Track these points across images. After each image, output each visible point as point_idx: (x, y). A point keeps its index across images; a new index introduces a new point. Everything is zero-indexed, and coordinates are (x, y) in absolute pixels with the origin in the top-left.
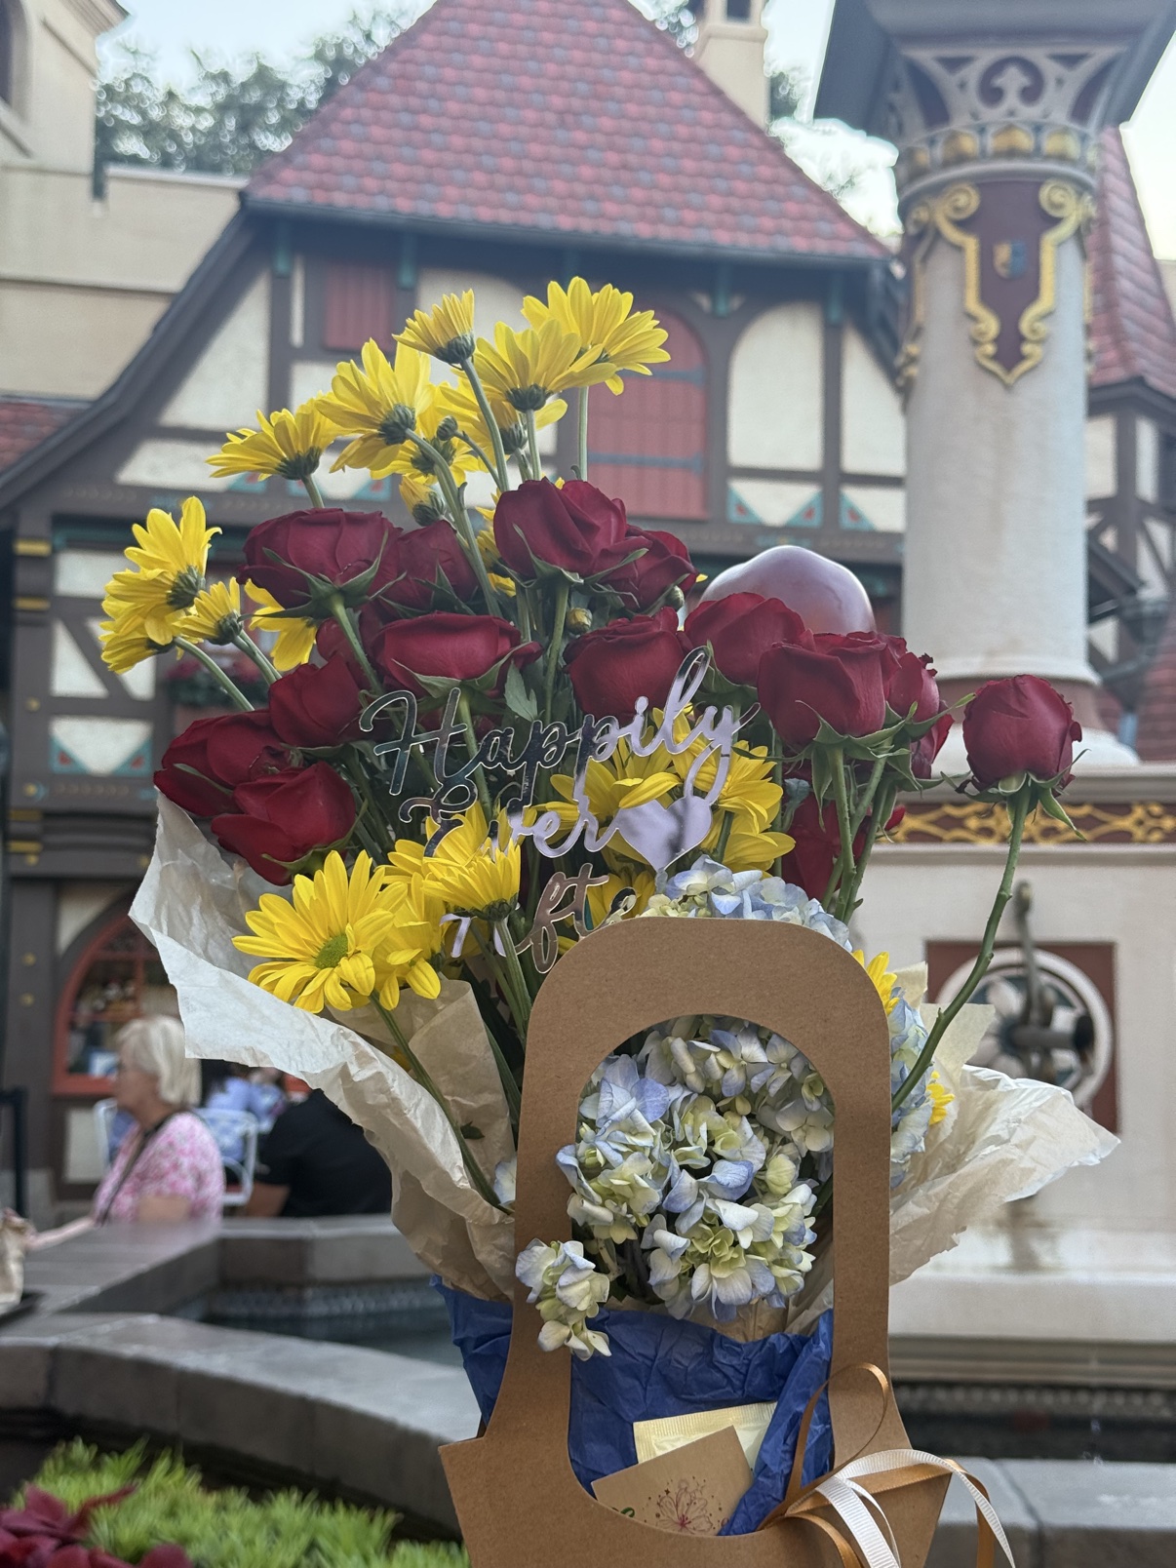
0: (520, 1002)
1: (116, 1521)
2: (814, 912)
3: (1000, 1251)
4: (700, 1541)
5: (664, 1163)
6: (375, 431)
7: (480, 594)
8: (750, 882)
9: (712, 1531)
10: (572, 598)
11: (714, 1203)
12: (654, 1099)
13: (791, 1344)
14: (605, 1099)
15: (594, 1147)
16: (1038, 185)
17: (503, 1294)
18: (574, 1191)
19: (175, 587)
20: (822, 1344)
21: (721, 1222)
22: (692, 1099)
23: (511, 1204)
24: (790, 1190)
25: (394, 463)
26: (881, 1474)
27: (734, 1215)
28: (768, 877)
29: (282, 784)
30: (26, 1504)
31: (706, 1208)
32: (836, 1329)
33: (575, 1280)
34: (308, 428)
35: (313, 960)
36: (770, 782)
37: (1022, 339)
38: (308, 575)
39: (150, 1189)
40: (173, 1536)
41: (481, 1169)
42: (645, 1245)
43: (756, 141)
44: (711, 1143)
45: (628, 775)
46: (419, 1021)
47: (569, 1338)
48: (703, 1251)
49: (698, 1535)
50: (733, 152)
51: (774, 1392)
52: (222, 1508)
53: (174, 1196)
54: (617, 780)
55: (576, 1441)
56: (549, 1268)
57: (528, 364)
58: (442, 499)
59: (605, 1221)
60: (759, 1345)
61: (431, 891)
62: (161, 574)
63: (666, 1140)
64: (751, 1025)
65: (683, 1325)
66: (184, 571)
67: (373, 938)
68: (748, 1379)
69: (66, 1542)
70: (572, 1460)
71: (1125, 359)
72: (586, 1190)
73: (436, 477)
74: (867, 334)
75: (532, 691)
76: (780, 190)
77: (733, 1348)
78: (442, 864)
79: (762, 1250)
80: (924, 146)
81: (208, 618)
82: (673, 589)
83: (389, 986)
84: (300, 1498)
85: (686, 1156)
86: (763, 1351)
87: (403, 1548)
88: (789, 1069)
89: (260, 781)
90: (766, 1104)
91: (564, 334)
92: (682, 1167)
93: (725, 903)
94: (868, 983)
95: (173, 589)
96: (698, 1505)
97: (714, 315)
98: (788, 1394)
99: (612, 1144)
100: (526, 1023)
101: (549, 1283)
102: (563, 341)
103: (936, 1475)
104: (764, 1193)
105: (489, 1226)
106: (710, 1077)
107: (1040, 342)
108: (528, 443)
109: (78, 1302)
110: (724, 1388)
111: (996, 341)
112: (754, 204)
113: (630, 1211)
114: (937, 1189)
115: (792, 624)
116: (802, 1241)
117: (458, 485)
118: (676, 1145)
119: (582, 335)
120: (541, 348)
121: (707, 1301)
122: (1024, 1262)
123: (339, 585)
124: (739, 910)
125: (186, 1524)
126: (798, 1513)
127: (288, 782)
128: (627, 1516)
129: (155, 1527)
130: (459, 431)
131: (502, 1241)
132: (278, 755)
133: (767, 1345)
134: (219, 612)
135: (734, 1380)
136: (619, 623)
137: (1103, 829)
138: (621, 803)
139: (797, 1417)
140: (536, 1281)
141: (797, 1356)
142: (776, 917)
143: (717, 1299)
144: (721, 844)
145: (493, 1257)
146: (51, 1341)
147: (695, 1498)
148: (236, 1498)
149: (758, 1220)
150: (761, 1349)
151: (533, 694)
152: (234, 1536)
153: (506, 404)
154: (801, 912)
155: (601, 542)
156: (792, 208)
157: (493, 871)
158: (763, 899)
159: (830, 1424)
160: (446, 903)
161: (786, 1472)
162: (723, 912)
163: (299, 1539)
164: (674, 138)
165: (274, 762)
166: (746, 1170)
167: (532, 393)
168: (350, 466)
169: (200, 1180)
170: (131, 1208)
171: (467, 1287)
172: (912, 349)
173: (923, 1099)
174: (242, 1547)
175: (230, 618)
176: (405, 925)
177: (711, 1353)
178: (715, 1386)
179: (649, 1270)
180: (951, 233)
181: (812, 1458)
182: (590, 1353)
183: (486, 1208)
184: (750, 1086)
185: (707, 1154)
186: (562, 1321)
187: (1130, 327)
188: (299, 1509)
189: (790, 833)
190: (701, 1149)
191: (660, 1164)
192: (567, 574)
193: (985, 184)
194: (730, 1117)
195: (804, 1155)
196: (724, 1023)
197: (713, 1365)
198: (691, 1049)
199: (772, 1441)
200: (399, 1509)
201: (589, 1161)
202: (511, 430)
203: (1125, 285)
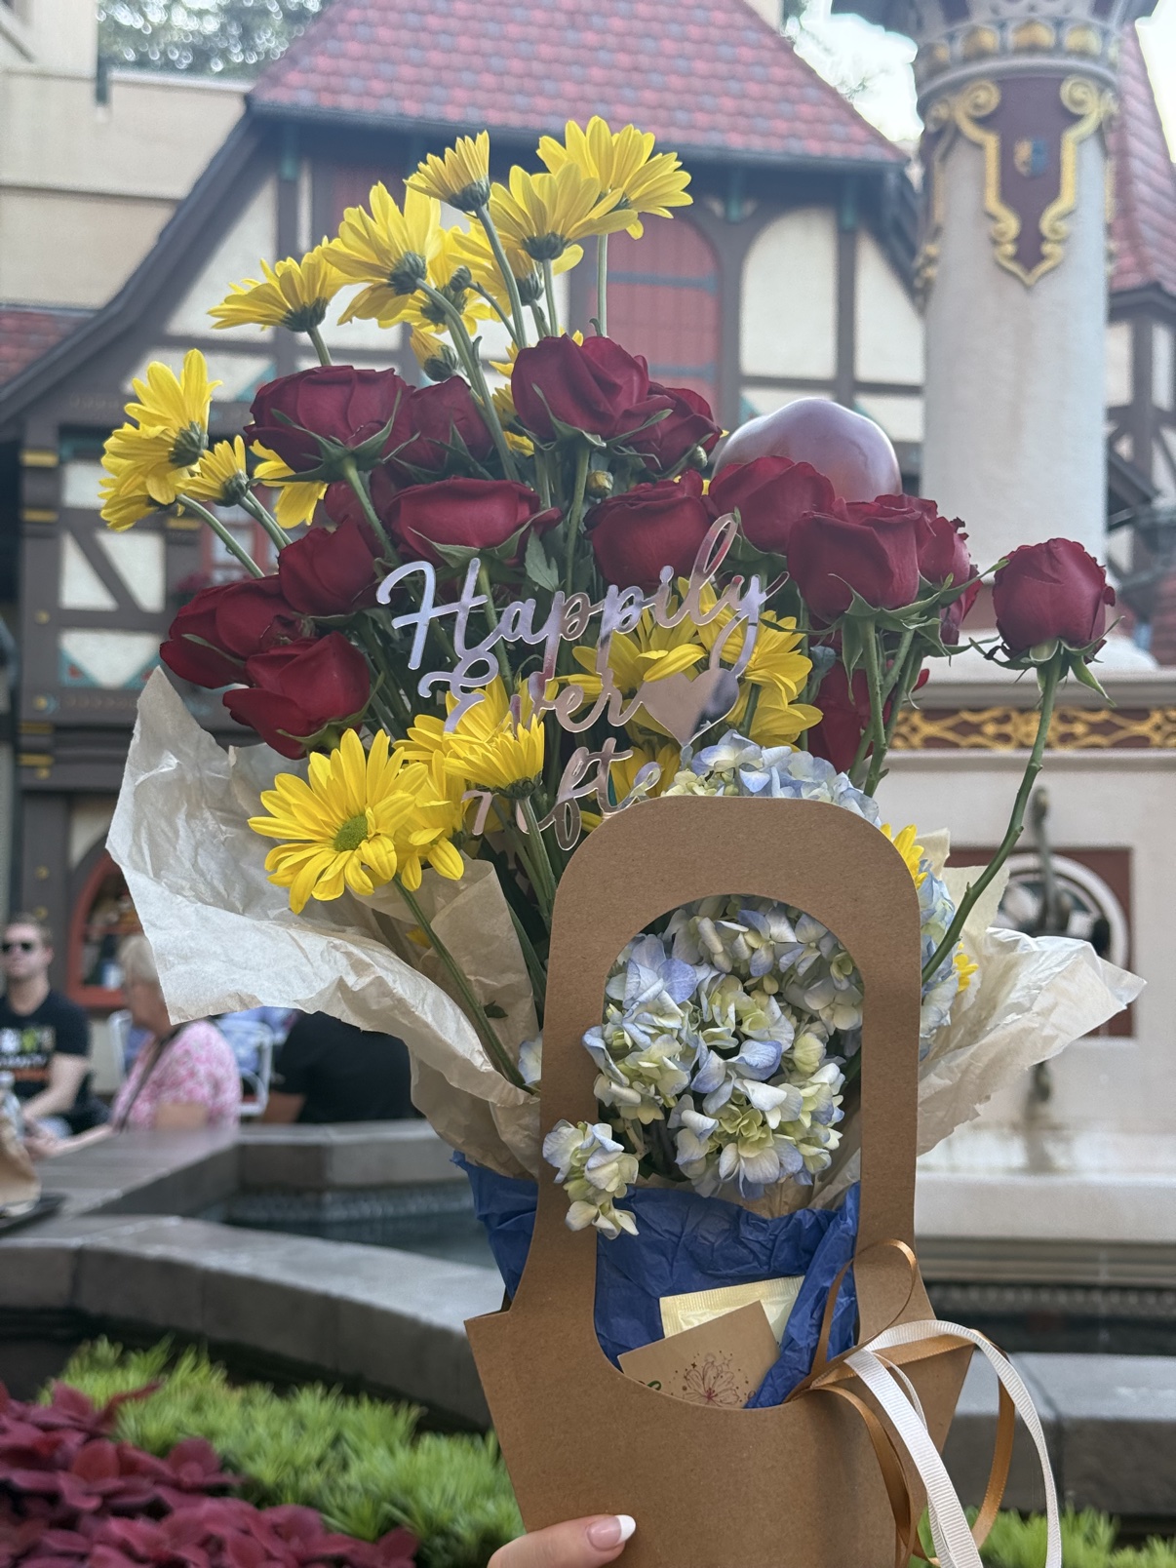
0: (544, 881)
1: (143, 1416)
2: (843, 788)
3: (1015, 1154)
4: (726, 1413)
5: (692, 1044)
6: (385, 280)
7: (496, 454)
8: (779, 759)
9: (738, 1403)
10: (592, 461)
11: (742, 1084)
12: (682, 980)
13: (817, 1219)
14: (632, 981)
15: (621, 1029)
16: (1060, 81)
17: (527, 1171)
18: (601, 1071)
19: (177, 444)
20: (849, 1221)
21: (748, 1102)
22: (721, 979)
23: (537, 1084)
24: (818, 1069)
25: (404, 311)
26: (906, 1345)
27: (762, 1095)
28: (797, 751)
29: (297, 656)
30: (53, 1401)
31: (735, 1088)
32: (862, 1204)
33: (604, 1162)
34: (314, 275)
35: (332, 842)
36: (799, 654)
37: (1042, 239)
38: (319, 437)
39: (167, 1096)
40: (200, 1430)
41: (505, 1047)
42: (672, 1124)
43: (768, 41)
44: (739, 1023)
45: (652, 647)
46: (440, 901)
47: (596, 1218)
48: (731, 1132)
49: (725, 1407)
50: (746, 53)
51: (800, 1266)
52: (247, 1402)
53: (191, 1103)
54: (641, 652)
55: (601, 1315)
56: (577, 1149)
57: (545, 212)
58: (455, 352)
59: (633, 1103)
60: (785, 1221)
61: (452, 770)
62: (163, 432)
63: (693, 1020)
64: (779, 904)
65: (709, 1204)
66: (187, 427)
67: (394, 820)
68: (774, 1254)
69: (92, 1436)
70: (598, 1334)
71: (1142, 265)
72: (614, 1072)
73: (447, 327)
74: (881, 239)
75: (553, 559)
76: (793, 91)
77: (759, 1224)
78: (464, 741)
79: (790, 1129)
80: (944, 41)
81: (212, 479)
82: (696, 450)
83: (411, 866)
84: (325, 1391)
85: (714, 1037)
86: (789, 1227)
87: (428, 1441)
88: (818, 948)
89: (273, 652)
90: (793, 982)
91: (583, 178)
92: (710, 1048)
93: (753, 780)
94: (899, 861)
95: (175, 447)
96: (725, 1378)
97: (726, 220)
98: (815, 1269)
99: (638, 1026)
100: (550, 904)
101: (577, 1164)
102: (582, 185)
103: (960, 1346)
104: (790, 1071)
105: (515, 1107)
106: (738, 958)
107: (1059, 242)
108: (544, 294)
109: (100, 1205)
110: (750, 1263)
111: (1017, 240)
112: (768, 107)
113: (657, 1092)
114: (959, 1060)
115: (822, 489)
116: (830, 1120)
117: (473, 339)
118: (703, 1026)
119: (601, 178)
120: (559, 193)
121: (734, 1178)
122: (1039, 1164)
123: (352, 448)
124: (767, 788)
125: (212, 1418)
126: (824, 1386)
127: (301, 653)
128: (654, 1389)
129: (181, 1422)
130: (473, 282)
131: (527, 1120)
132: (289, 624)
133: (793, 1221)
134: (225, 472)
135: (761, 1256)
136: (642, 488)
137: (1121, 735)
138: (646, 676)
139: (824, 1291)
140: (564, 1162)
141: (823, 1233)
142: (805, 795)
143: (745, 1178)
144: (747, 718)
145: (518, 1137)
146: (75, 1242)
147: (722, 1372)
148: (261, 1394)
149: (787, 1100)
150: (787, 1226)
151: (554, 562)
152: (261, 1430)
153: (523, 253)
154: (830, 788)
155: (625, 402)
156: (805, 110)
157: (518, 749)
158: (791, 774)
159: (855, 1296)
160: (466, 780)
161: (812, 1345)
162: (752, 790)
163: (325, 1432)
164: (686, 39)
165: (285, 632)
166: (775, 1050)
167: (549, 242)
168: (359, 317)
169: (217, 1086)
170: (148, 1115)
171: (490, 1164)
172: (931, 249)
173: (950, 973)
174: (269, 1440)
175: (236, 479)
176: (428, 805)
177: (737, 1228)
178: (740, 1262)
179: (675, 1149)
180: (971, 131)
181: (837, 1330)
182: (617, 1232)
183: (511, 1089)
184: (778, 965)
185: (735, 1035)
186: (591, 1202)
187: (1148, 233)
188: (324, 1403)
189: (816, 704)
190: (729, 1030)
191: (687, 1045)
192: (588, 436)
193: (1005, 81)
194: (758, 997)
195: (832, 1033)
196: (752, 903)
197: (739, 1241)
198: (718, 928)
199: (800, 1316)
200: (422, 1404)
201: (617, 1043)
202: (527, 280)
203: (1142, 189)
